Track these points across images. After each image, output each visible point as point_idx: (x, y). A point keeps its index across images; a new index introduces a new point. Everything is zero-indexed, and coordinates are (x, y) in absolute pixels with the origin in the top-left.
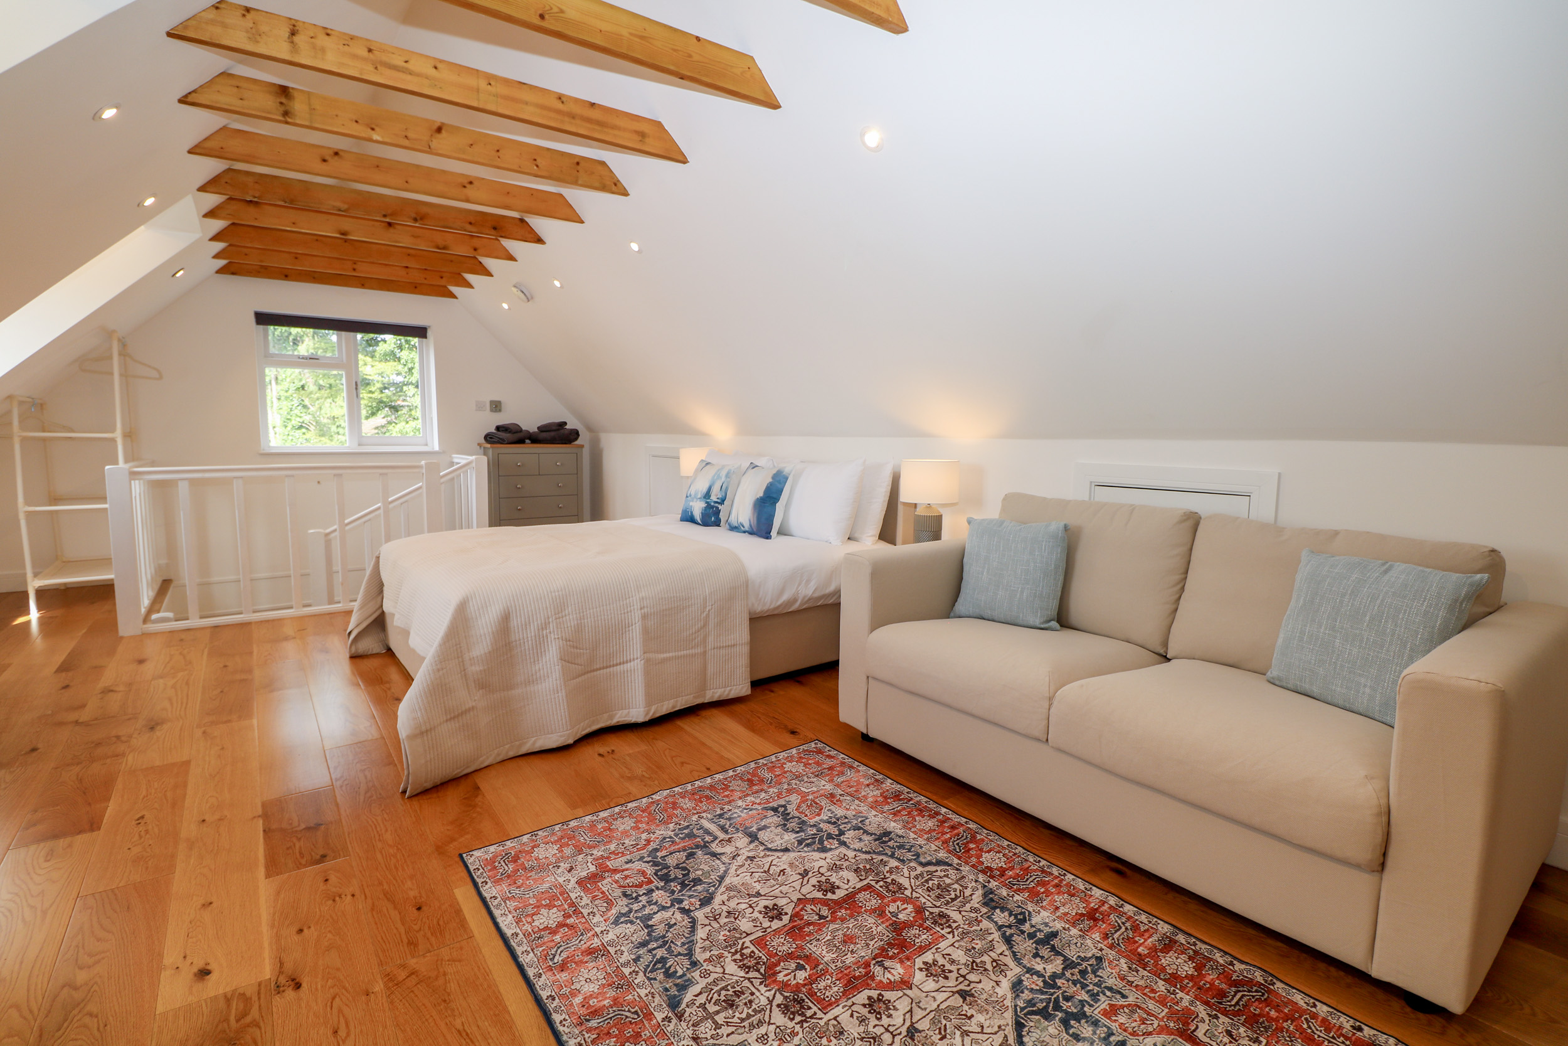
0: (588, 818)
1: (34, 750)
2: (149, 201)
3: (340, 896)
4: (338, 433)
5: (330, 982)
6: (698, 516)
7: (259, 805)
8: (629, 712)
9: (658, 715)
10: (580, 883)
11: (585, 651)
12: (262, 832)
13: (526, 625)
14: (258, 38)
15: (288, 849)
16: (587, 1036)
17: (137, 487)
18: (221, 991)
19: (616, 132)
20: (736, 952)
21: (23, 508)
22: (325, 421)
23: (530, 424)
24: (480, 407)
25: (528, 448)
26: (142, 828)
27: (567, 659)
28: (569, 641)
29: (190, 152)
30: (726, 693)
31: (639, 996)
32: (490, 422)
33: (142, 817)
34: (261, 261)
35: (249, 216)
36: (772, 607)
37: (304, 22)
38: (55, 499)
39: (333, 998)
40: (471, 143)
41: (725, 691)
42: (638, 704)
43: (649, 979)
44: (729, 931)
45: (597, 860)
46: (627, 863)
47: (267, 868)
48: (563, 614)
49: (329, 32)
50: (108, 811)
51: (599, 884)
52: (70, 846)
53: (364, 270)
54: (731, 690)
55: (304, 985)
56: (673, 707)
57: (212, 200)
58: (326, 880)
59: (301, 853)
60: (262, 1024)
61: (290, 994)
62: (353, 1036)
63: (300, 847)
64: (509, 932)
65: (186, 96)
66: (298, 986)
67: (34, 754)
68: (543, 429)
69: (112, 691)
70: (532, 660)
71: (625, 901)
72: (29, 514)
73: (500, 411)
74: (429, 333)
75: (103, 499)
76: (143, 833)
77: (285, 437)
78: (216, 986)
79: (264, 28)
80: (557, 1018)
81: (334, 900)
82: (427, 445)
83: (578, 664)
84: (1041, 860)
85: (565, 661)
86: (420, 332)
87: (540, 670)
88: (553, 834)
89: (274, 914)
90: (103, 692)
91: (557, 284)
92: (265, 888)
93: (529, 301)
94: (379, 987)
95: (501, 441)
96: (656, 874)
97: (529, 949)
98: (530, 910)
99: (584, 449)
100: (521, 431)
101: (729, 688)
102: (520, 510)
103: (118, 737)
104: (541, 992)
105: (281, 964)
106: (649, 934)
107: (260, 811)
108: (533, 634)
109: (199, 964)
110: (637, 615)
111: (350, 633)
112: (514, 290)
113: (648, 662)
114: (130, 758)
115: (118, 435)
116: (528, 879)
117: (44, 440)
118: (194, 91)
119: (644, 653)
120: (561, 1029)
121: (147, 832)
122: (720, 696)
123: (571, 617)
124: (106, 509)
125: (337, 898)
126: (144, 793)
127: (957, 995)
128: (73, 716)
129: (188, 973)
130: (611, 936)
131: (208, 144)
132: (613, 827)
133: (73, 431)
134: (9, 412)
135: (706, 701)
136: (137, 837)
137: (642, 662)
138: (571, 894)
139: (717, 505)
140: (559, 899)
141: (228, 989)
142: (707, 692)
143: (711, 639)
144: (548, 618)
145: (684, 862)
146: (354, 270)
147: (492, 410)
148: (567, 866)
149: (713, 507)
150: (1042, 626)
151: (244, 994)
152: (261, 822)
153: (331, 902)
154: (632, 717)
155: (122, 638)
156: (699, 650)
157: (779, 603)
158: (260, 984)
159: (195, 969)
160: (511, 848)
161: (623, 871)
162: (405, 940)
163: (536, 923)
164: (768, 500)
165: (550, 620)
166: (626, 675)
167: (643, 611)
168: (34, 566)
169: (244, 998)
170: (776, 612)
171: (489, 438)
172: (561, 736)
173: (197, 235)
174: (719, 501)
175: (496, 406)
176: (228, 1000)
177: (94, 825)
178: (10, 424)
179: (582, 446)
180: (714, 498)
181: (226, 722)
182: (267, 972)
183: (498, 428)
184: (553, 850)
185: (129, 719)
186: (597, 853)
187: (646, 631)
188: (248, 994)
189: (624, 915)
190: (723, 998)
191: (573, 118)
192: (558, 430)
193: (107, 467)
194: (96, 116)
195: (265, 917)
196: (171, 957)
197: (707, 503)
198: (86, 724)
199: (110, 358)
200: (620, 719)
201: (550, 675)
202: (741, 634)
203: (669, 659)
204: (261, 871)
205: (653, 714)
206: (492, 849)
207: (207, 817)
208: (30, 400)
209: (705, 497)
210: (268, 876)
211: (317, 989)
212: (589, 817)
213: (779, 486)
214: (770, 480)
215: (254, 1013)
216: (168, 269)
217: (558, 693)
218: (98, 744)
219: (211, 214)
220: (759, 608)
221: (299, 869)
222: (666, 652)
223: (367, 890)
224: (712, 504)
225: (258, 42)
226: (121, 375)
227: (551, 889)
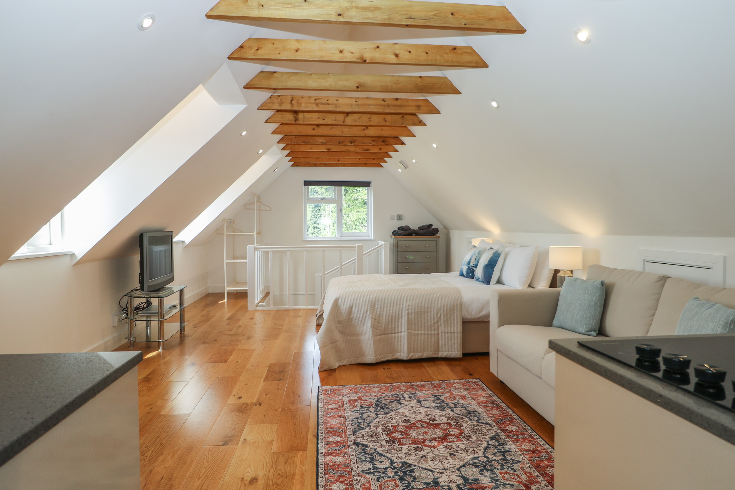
0: (364, 386)
1: (216, 340)
2: (261, 151)
3: (280, 389)
4: (356, 229)
5: (269, 406)
6: (465, 274)
7: (269, 364)
8: (400, 355)
9: (413, 358)
10: (349, 401)
11: (382, 325)
12: (267, 371)
13: (359, 311)
14: (282, 104)
15: (272, 376)
16: (325, 431)
17: (258, 254)
18: (242, 402)
19: (407, 108)
20: (384, 426)
21: (225, 261)
22: (350, 223)
23: (414, 226)
24: (392, 218)
25: (414, 238)
26: (237, 364)
27: (375, 327)
28: (376, 320)
29: (271, 134)
30: (449, 355)
31: (346, 428)
32: (396, 225)
33: (238, 361)
34: (305, 161)
35: (296, 148)
36: (476, 317)
37: (295, 96)
38: (235, 258)
39: (268, 409)
40: (359, 117)
41: (448, 354)
42: (404, 351)
43: (352, 425)
44: (387, 422)
45: (359, 396)
46: (368, 399)
47: (265, 379)
48: (374, 308)
49: (302, 97)
50: (230, 358)
51: (355, 402)
52: (219, 365)
53: (342, 161)
54: (451, 354)
55: (262, 406)
56: (421, 356)
57: (283, 145)
58: (278, 385)
59: (275, 377)
60: (249, 410)
61: (258, 406)
62: (268, 417)
63: (275, 376)
64: (320, 406)
65: (267, 121)
66: (261, 405)
67: (216, 341)
68: (421, 228)
69: (241, 327)
70: (361, 326)
71: (360, 407)
72: (227, 263)
73: (401, 220)
74: (371, 184)
75: (246, 258)
76: (237, 365)
77: (333, 231)
78: (242, 401)
79: (283, 101)
80: (320, 426)
81: (278, 390)
82: (369, 237)
83: (379, 330)
84: (534, 432)
85: (373, 328)
86: (367, 184)
87: (364, 330)
88: (350, 387)
89: (262, 389)
90: (238, 327)
91: (414, 161)
92: (262, 384)
93: (406, 168)
94: (280, 410)
95: (399, 235)
96: (375, 404)
97: (323, 411)
98: (330, 403)
99: (440, 238)
100: (409, 229)
101: (450, 353)
102: (407, 269)
103: (238, 340)
104: (320, 421)
105: (259, 400)
106: (361, 417)
107: (269, 365)
108: (361, 315)
109: (240, 396)
110: (405, 312)
111: (317, 315)
112: (400, 164)
113: (409, 334)
114: (240, 346)
115: (255, 234)
116: (334, 396)
117: (233, 235)
118: (269, 118)
119: (408, 330)
120: (320, 428)
121: (238, 365)
122: (446, 356)
123: (377, 310)
124: (247, 262)
125: (279, 390)
126: (240, 356)
127: (449, 454)
128: (228, 333)
129: (237, 397)
130: (349, 414)
131: (277, 130)
132: (372, 389)
133: (242, 232)
134: (224, 225)
135: (439, 357)
136: (235, 366)
137: (407, 333)
138: (344, 402)
139: (473, 268)
140: (340, 403)
141: (244, 402)
142: (440, 352)
143: (441, 328)
144: (368, 309)
145: (388, 403)
146: (338, 160)
147: (397, 219)
148: (349, 396)
149: (471, 269)
150: (586, 333)
151: (247, 404)
152: (268, 368)
153: (277, 390)
154: (402, 357)
155: (248, 311)
156: (436, 332)
157: (480, 315)
158: (252, 403)
159: (238, 397)
160: (335, 388)
161: (365, 401)
162: (292, 402)
163: (329, 407)
164: (491, 266)
165: (368, 310)
166: (400, 338)
167: (408, 311)
168: (227, 283)
169: (247, 405)
170: (480, 320)
171: (394, 233)
172: (371, 359)
173: (281, 156)
174: (474, 266)
175: (400, 218)
176: (243, 404)
177: (225, 361)
178: (224, 229)
179: (439, 237)
180: (472, 264)
181: (269, 340)
182: (255, 401)
183: (399, 228)
184: (348, 391)
185: (243, 335)
186: (360, 395)
187: (409, 320)
188: (248, 404)
189: (357, 411)
190: (371, 435)
191: (389, 106)
192: (427, 229)
193: (248, 246)
194: (241, 135)
195: (259, 390)
196: (234, 393)
197: (468, 266)
198: (231, 335)
199: (254, 203)
200: (396, 357)
201: (368, 332)
202: (458, 328)
203: (421, 334)
204: (263, 379)
205: (411, 357)
206: (329, 387)
207: (254, 365)
208: (230, 220)
209: (468, 264)
210: (264, 381)
211: (264, 407)
212: (366, 385)
213: (496, 259)
214: (492, 256)
215: (248, 408)
216: (272, 169)
217: (370, 340)
218: (233, 341)
219: (284, 149)
220: (468, 317)
221: (273, 381)
222: (419, 331)
223: (288, 389)
224: (471, 267)
225: (282, 106)
226: (257, 210)
227: (339, 400)
